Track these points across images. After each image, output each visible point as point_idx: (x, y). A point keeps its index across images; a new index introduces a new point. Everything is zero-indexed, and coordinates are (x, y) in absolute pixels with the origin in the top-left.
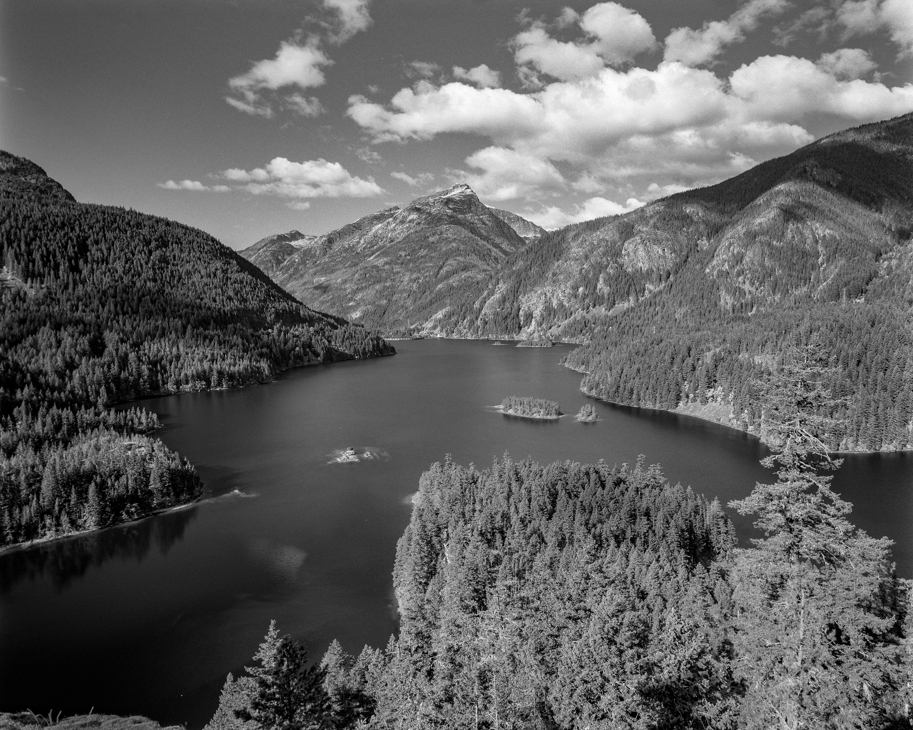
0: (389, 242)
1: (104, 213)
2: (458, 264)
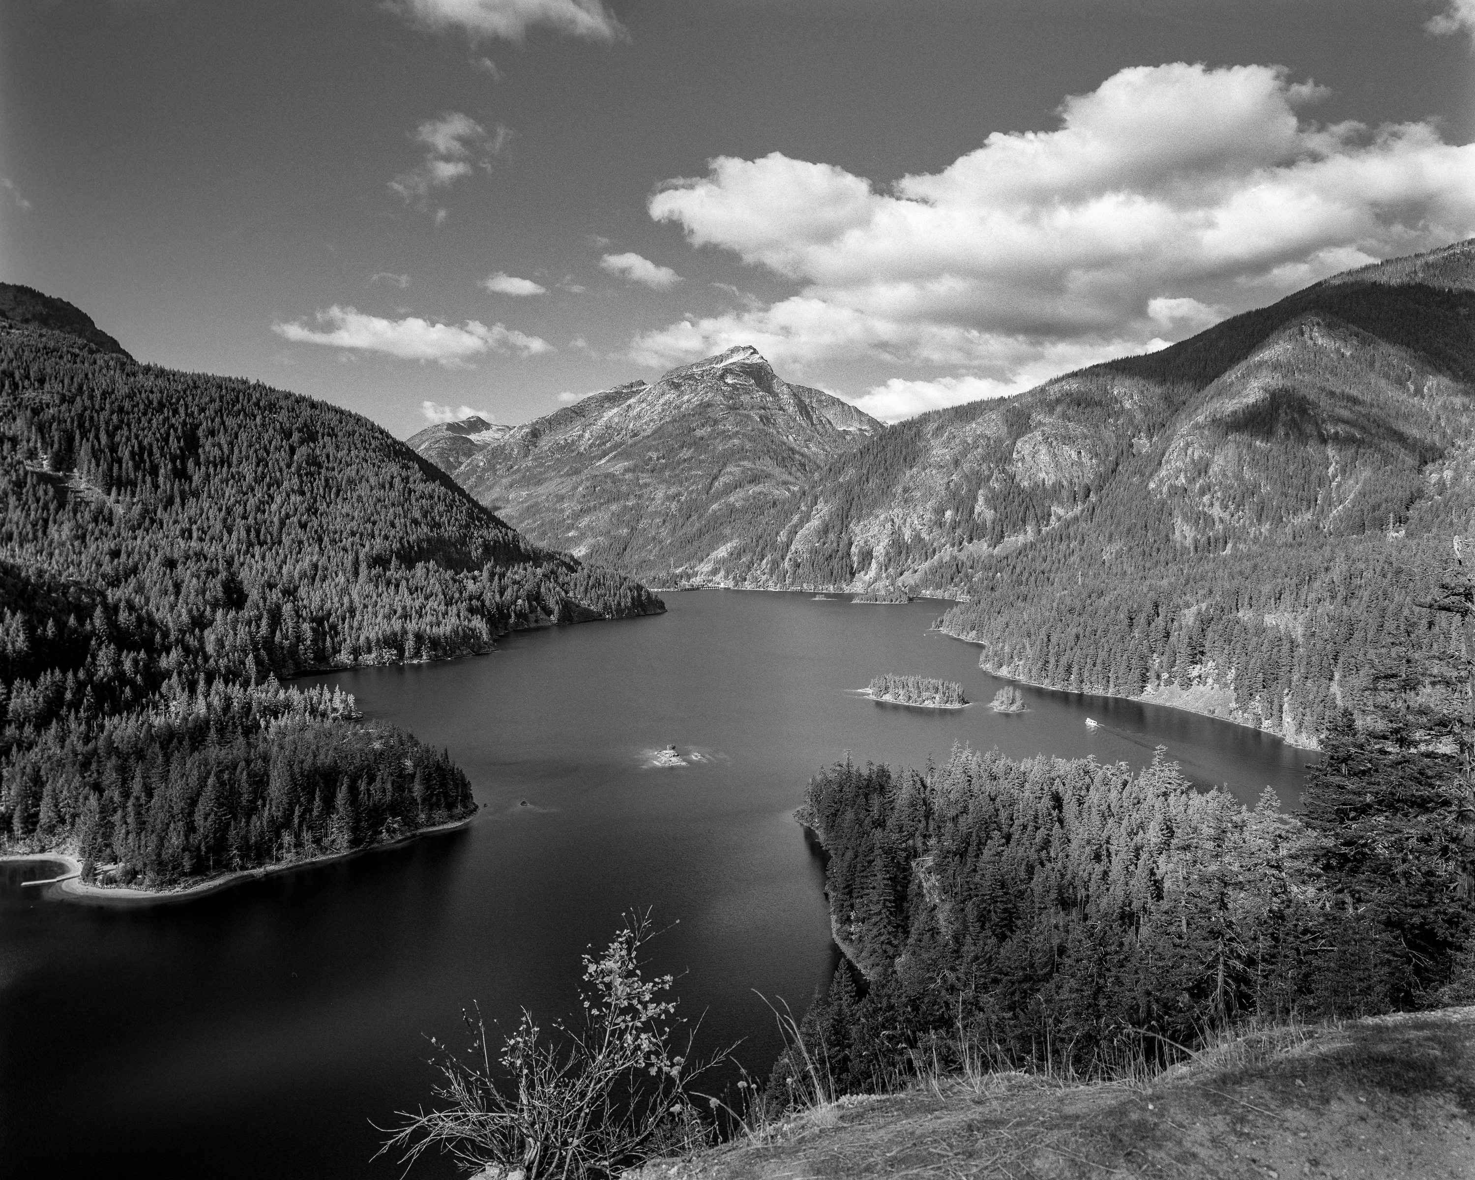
0: (632, 437)
2: (743, 472)
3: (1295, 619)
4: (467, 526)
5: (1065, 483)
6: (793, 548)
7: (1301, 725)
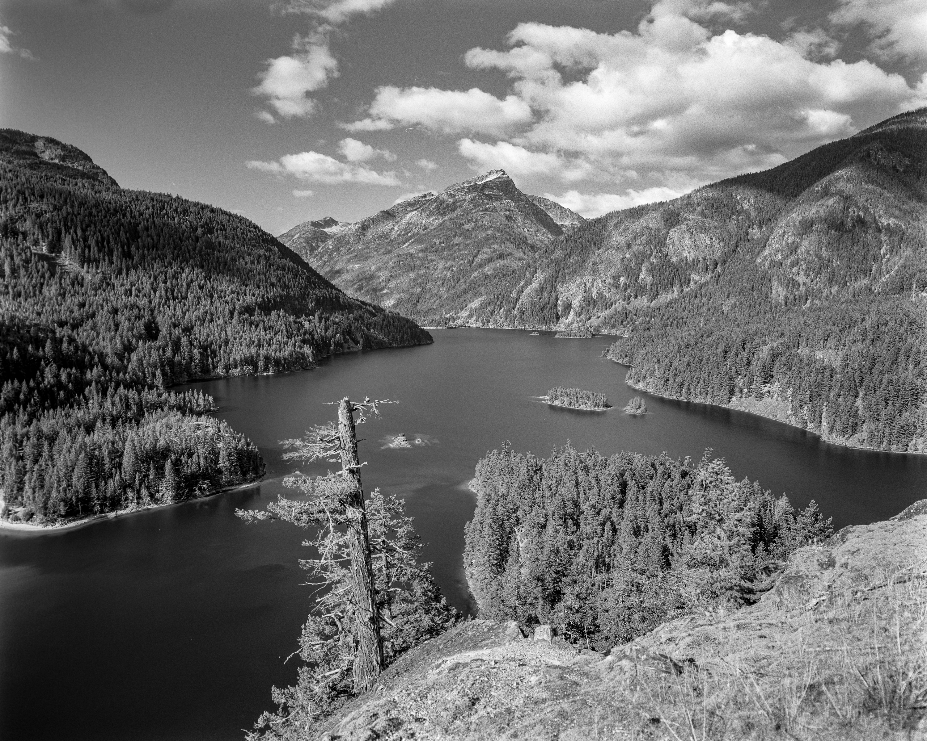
0: (424, 229)
1: (153, 199)
2: (493, 252)
3: (837, 354)
4: (306, 287)
5: (701, 259)
6: (520, 301)
7: (832, 427)
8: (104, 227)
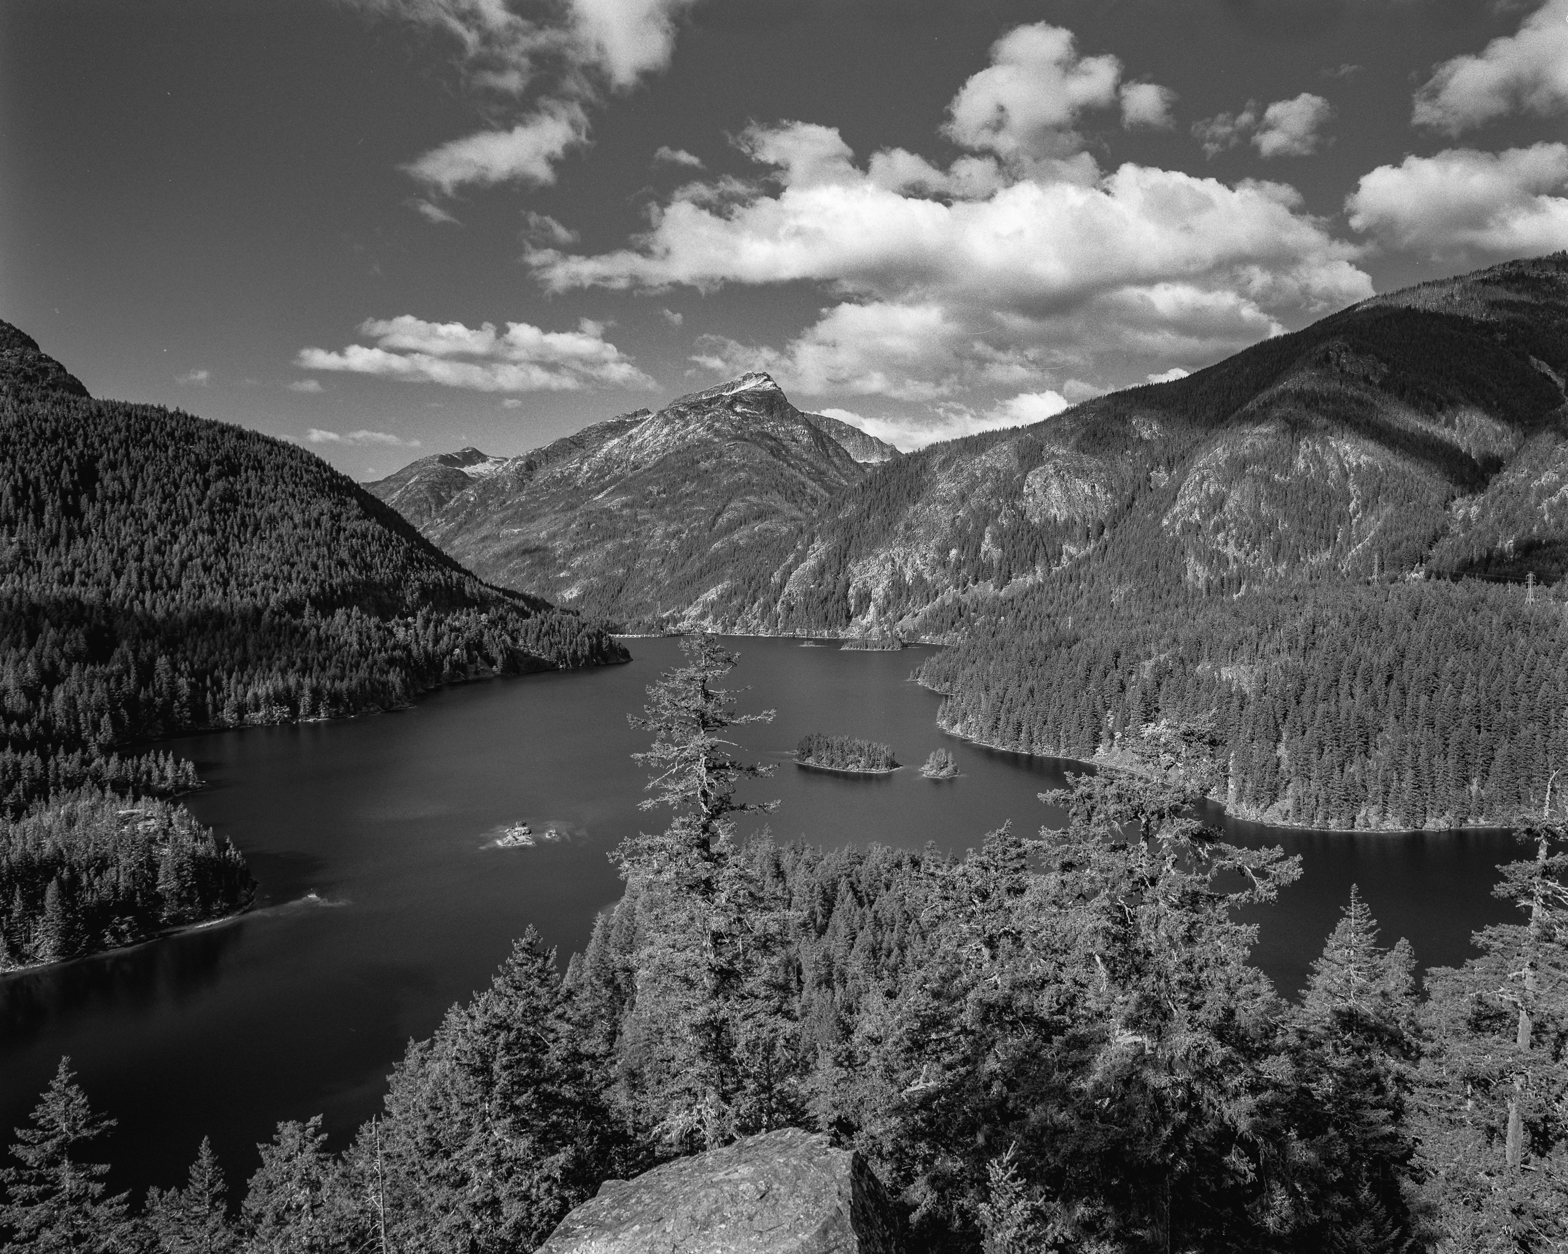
0: (632, 470)
1: (129, 415)
2: (748, 507)
5: (1078, 519)
6: (786, 590)
7: (1242, 792)
8: (31, 462)
